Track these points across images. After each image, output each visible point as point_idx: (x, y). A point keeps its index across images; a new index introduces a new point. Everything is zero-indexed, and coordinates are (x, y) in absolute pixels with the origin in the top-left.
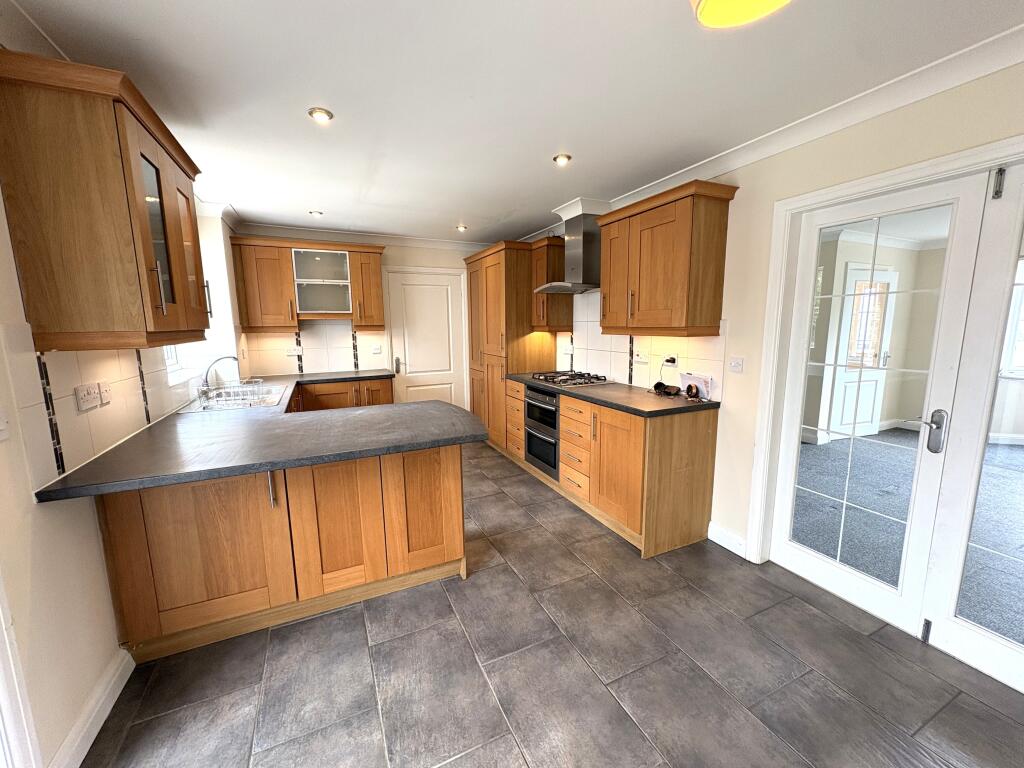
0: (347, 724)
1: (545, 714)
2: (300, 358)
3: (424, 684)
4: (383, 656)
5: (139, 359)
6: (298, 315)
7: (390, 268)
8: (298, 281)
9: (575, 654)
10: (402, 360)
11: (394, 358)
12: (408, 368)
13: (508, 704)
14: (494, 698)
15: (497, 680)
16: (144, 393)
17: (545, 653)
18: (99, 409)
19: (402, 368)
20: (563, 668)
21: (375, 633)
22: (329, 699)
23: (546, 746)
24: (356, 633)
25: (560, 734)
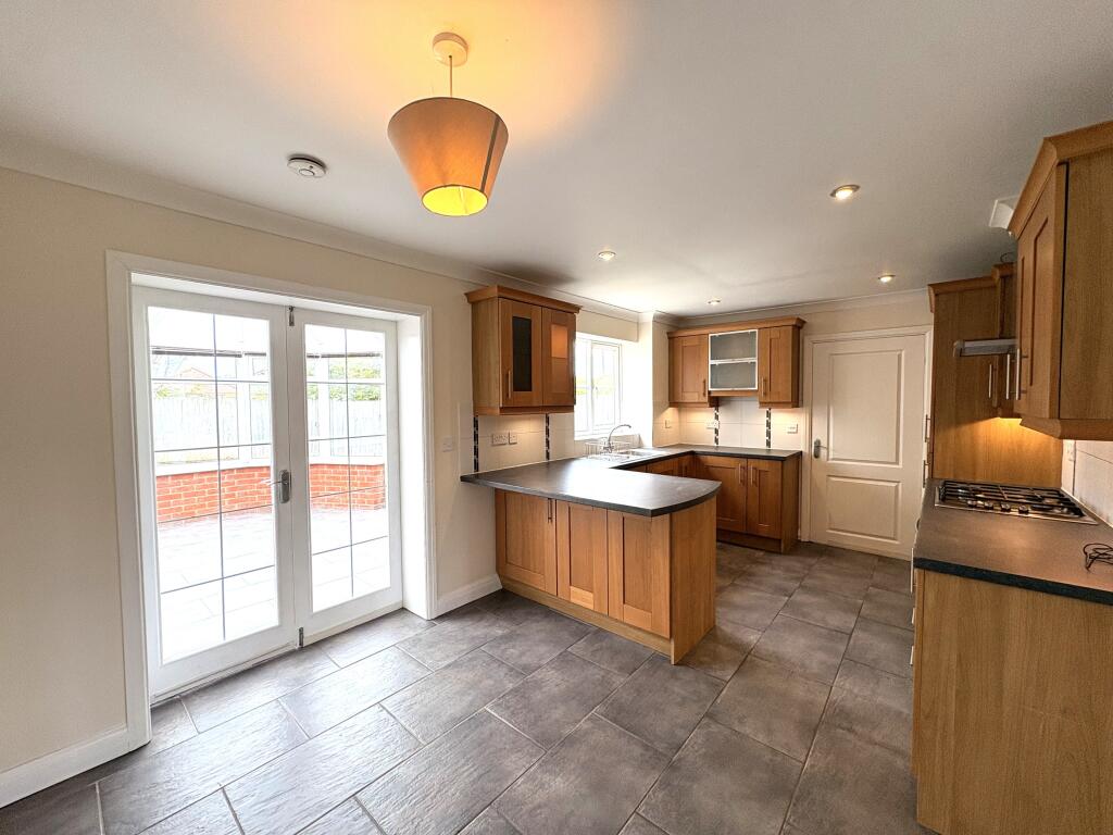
0: (511, 669)
1: (574, 769)
2: (717, 432)
3: (556, 689)
4: (564, 660)
5: (548, 422)
6: (709, 392)
7: (814, 338)
8: (711, 362)
9: (655, 775)
10: (824, 443)
11: (814, 441)
12: (831, 453)
13: (569, 741)
14: (567, 731)
15: (585, 726)
16: (548, 442)
17: (637, 751)
18: (507, 446)
19: (823, 452)
20: (631, 770)
21: (579, 648)
22: (522, 654)
23: (547, 777)
24: (571, 639)
25: (562, 785)
